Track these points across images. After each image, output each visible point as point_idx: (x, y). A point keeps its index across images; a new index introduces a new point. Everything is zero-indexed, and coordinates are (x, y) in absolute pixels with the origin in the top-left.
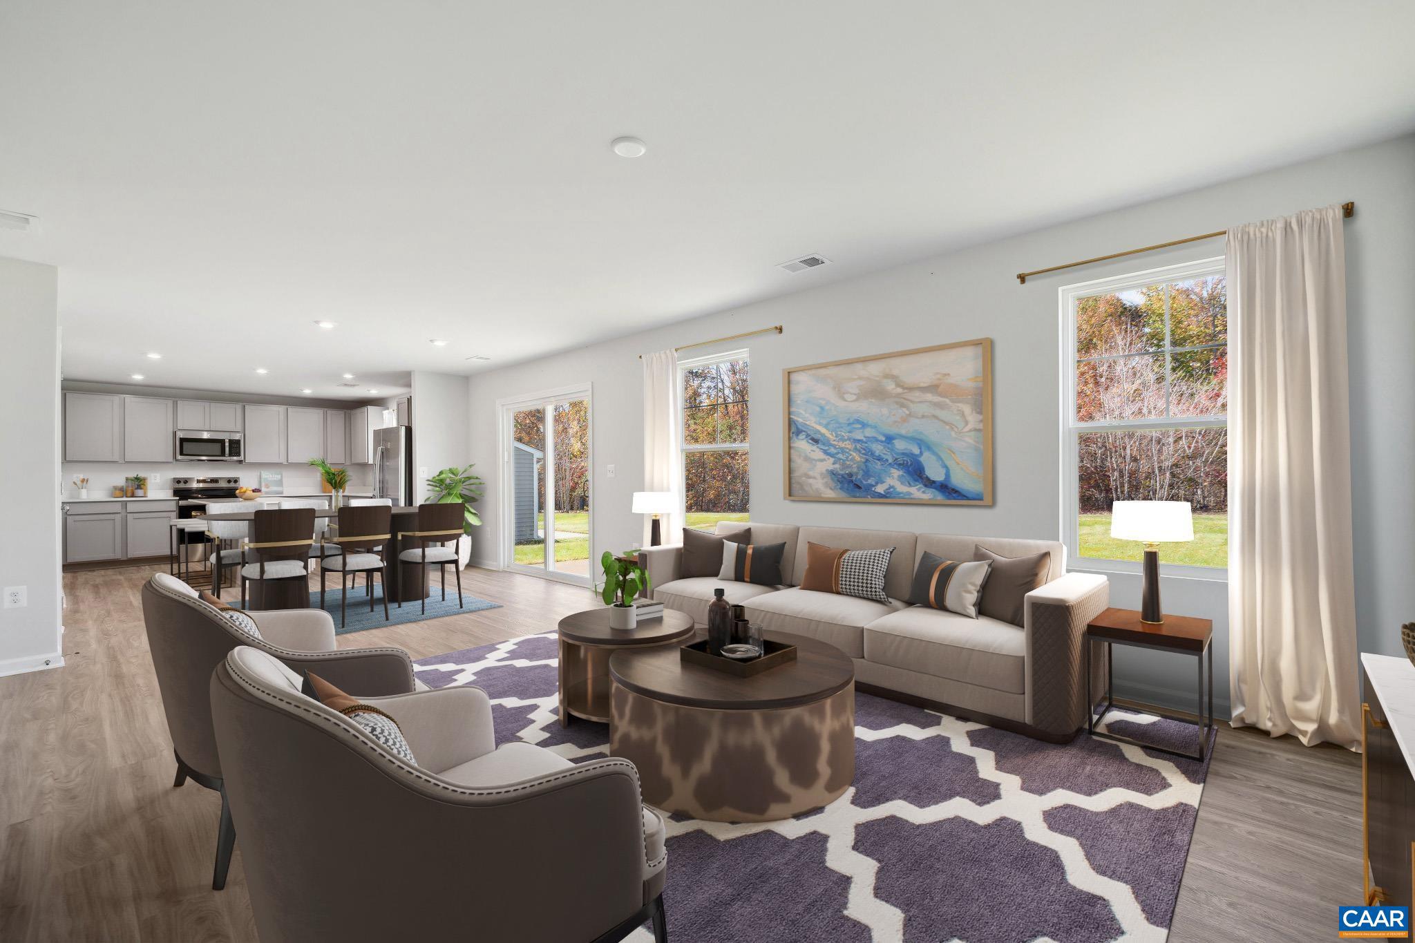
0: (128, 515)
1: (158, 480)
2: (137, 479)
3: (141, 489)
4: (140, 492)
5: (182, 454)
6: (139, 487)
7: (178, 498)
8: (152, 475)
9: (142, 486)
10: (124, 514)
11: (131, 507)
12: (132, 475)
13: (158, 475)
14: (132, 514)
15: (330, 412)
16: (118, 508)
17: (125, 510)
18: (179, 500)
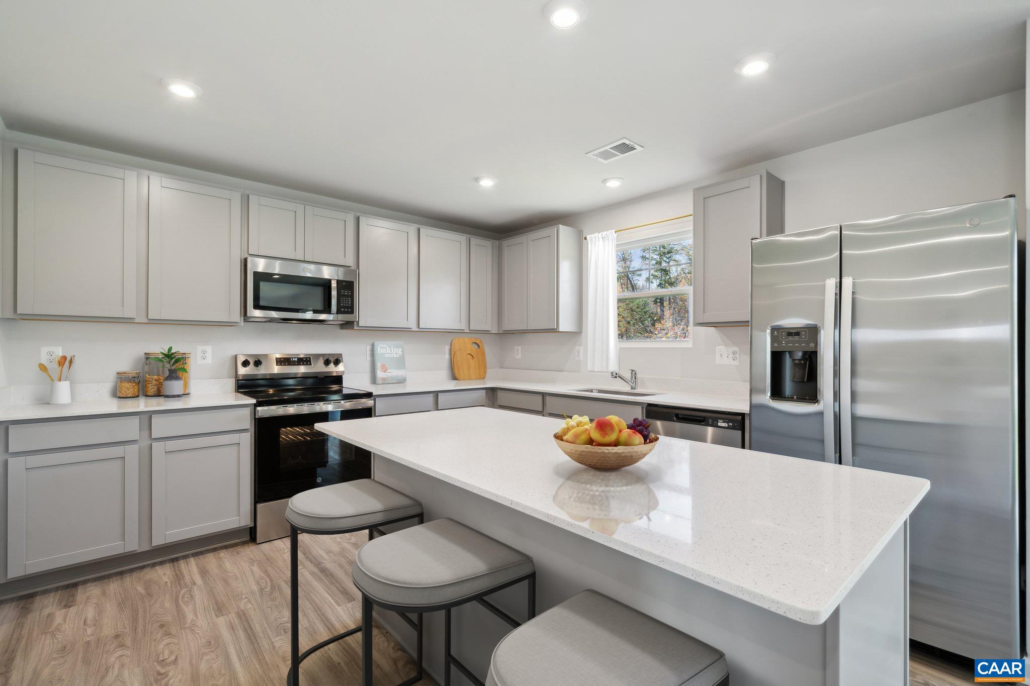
0: (155, 445)
1: (209, 360)
2: (169, 356)
3: (178, 378)
4: (175, 387)
5: (257, 306)
6: (173, 375)
7: (254, 401)
8: (200, 348)
9: (180, 374)
10: (146, 443)
11: (160, 427)
12: (158, 348)
13: (209, 349)
14: (162, 443)
15: (475, 241)
16: (131, 429)
17: (146, 433)
18: (256, 405)
